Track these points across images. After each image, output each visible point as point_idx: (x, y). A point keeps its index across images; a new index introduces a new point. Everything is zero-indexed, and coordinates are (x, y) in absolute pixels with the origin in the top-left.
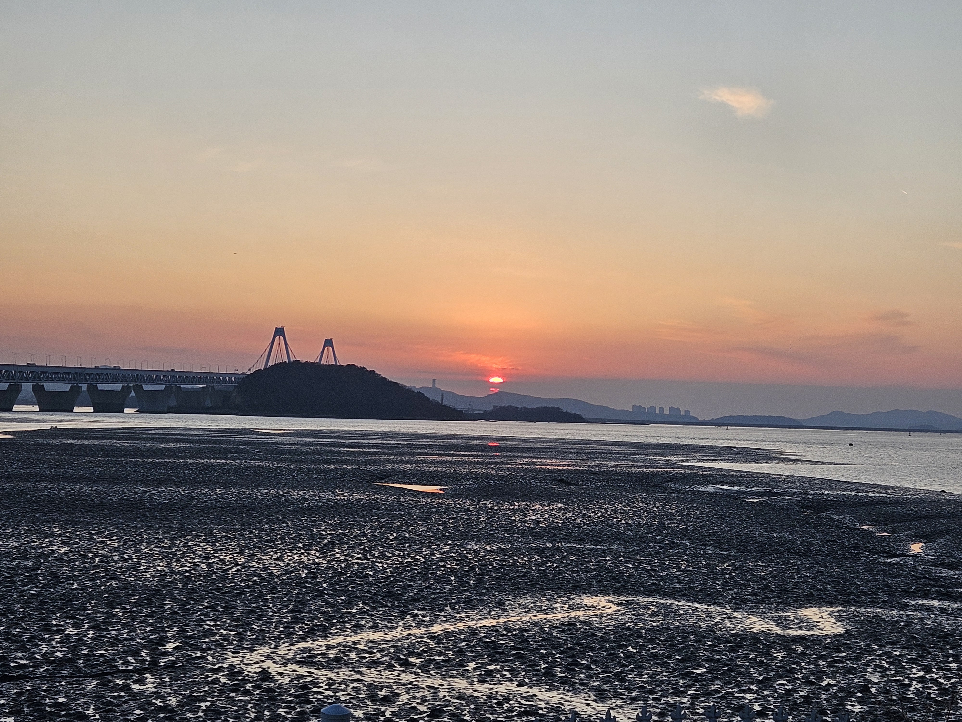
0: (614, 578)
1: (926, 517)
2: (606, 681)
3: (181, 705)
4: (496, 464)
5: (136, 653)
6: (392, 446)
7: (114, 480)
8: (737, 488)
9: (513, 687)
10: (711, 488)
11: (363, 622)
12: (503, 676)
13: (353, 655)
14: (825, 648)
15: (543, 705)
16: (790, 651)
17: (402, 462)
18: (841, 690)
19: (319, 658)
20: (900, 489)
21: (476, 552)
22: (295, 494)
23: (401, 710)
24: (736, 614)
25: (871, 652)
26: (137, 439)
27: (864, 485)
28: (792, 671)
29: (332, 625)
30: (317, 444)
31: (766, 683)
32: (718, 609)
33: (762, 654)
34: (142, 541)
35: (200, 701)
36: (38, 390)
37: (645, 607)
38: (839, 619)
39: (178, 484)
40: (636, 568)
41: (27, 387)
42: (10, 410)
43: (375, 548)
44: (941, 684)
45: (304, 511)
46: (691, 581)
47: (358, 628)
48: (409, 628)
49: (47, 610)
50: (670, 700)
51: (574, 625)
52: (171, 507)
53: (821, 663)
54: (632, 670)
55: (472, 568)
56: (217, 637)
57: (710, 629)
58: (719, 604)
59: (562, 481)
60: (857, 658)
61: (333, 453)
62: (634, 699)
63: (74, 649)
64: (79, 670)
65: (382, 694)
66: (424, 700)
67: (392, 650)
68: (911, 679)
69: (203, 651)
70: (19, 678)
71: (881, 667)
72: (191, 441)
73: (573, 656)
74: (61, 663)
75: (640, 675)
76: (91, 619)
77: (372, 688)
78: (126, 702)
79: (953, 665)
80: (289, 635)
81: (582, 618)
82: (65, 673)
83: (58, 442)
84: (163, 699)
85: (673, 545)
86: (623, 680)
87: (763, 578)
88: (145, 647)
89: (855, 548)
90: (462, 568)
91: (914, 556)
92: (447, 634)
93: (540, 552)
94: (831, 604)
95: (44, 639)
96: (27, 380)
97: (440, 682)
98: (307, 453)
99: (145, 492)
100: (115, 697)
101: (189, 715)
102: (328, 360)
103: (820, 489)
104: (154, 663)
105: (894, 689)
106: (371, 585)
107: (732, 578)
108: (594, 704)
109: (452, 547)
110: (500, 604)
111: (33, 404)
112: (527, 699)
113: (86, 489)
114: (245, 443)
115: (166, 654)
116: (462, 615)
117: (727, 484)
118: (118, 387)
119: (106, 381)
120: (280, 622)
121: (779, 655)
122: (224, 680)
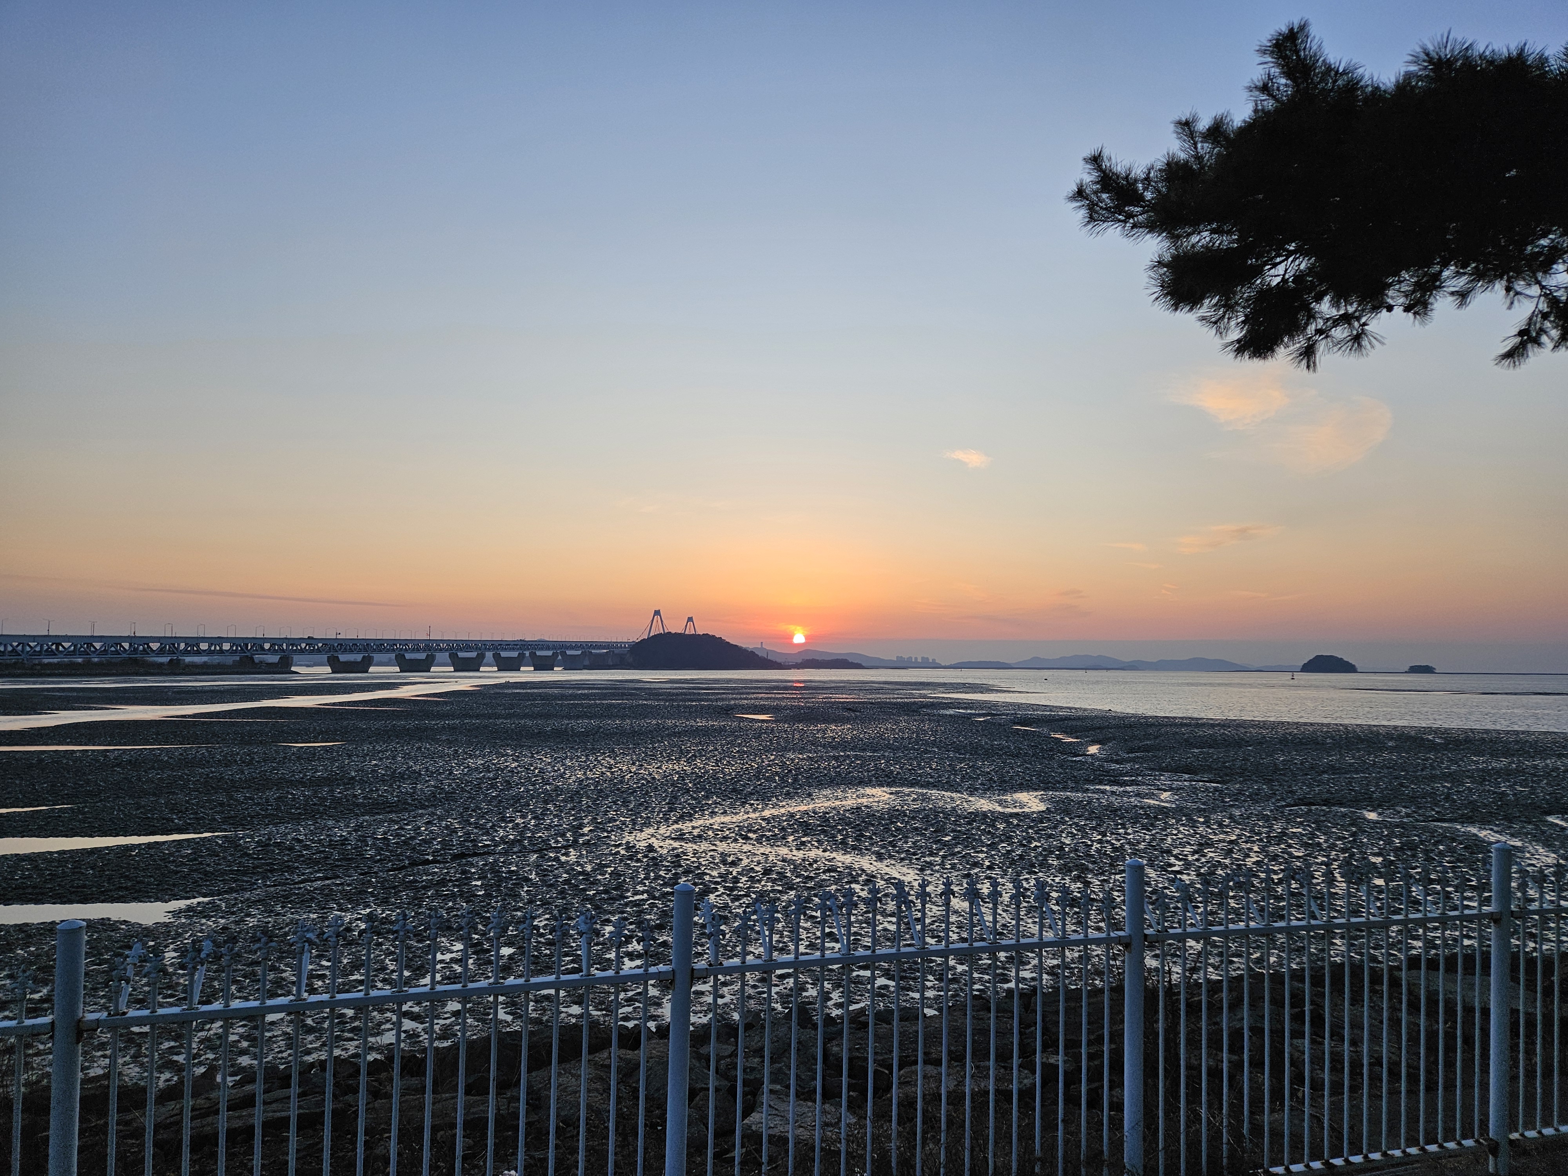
0: (887, 776)
1: (1099, 728)
2: (883, 847)
3: (594, 870)
4: (805, 698)
5: (563, 835)
6: (734, 689)
7: (548, 716)
8: (969, 711)
9: (820, 852)
10: (951, 712)
11: (716, 810)
12: (812, 845)
13: (710, 833)
14: (1033, 821)
15: (840, 865)
16: (1009, 823)
17: (741, 699)
18: (1044, 850)
19: (687, 836)
20: (1081, 709)
21: (793, 760)
22: (669, 723)
23: (743, 870)
24: (970, 799)
25: (1064, 823)
26: (563, 688)
27: (1056, 707)
28: (1011, 837)
29: (696, 812)
30: (684, 688)
31: (993, 846)
32: (959, 795)
33: (989, 826)
34: (567, 757)
35: (607, 867)
36: (497, 657)
37: (908, 795)
38: (1042, 800)
39: (590, 718)
40: (901, 768)
41: (489, 655)
42: (478, 670)
43: (724, 758)
44: (1113, 844)
45: (675, 734)
46: (940, 776)
47: (713, 814)
48: (748, 813)
49: (503, 806)
50: (927, 859)
51: (860, 808)
52: (586, 734)
53: (1030, 831)
54: (900, 839)
55: (790, 771)
56: (618, 823)
57: (954, 809)
58: (959, 792)
59: (850, 709)
60: (1055, 827)
61: (695, 694)
62: (902, 859)
63: (522, 833)
64: (525, 847)
65: (730, 859)
66: (759, 863)
67: (737, 829)
68: (1093, 841)
69: (608, 832)
70: (484, 853)
71: (1072, 833)
72: (599, 689)
73: (860, 830)
74: (513, 843)
75: (906, 842)
76: (533, 812)
77: (723, 855)
78: (556, 869)
79: (1121, 831)
80: (667, 820)
81: (865, 804)
82: (515, 849)
83: (510, 691)
84: (582, 865)
85: (926, 752)
86: (894, 846)
87: (988, 773)
88: (569, 830)
89: (1050, 751)
90: (783, 771)
91: (1092, 755)
92: (774, 817)
93: (836, 758)
94: (1036, 790)
95: (501, 827)
96: (489, 650)
97: (769, 850)
98: (677, 694)
99: (568, 724)
100: (549, 866)
101: (599, 877)
102: (690, 631)
103: (1026, 710)
104: (575, 841)
105: (1082, 848)
106: (721, 784)
107: (967, 773)
108: (875, 863)
109: (776, 756)
110: (810, 795)
111: (492, 666)
112: (829, 860)
113: (529, 723)
114: (635, 689)
115: (583, 835)
116: (784, 803)
117: (962, 708)
118: (550, 653)
119: (542, 649)
120: (660, 811)
121: (1001, 827)
122: (623, 852)
